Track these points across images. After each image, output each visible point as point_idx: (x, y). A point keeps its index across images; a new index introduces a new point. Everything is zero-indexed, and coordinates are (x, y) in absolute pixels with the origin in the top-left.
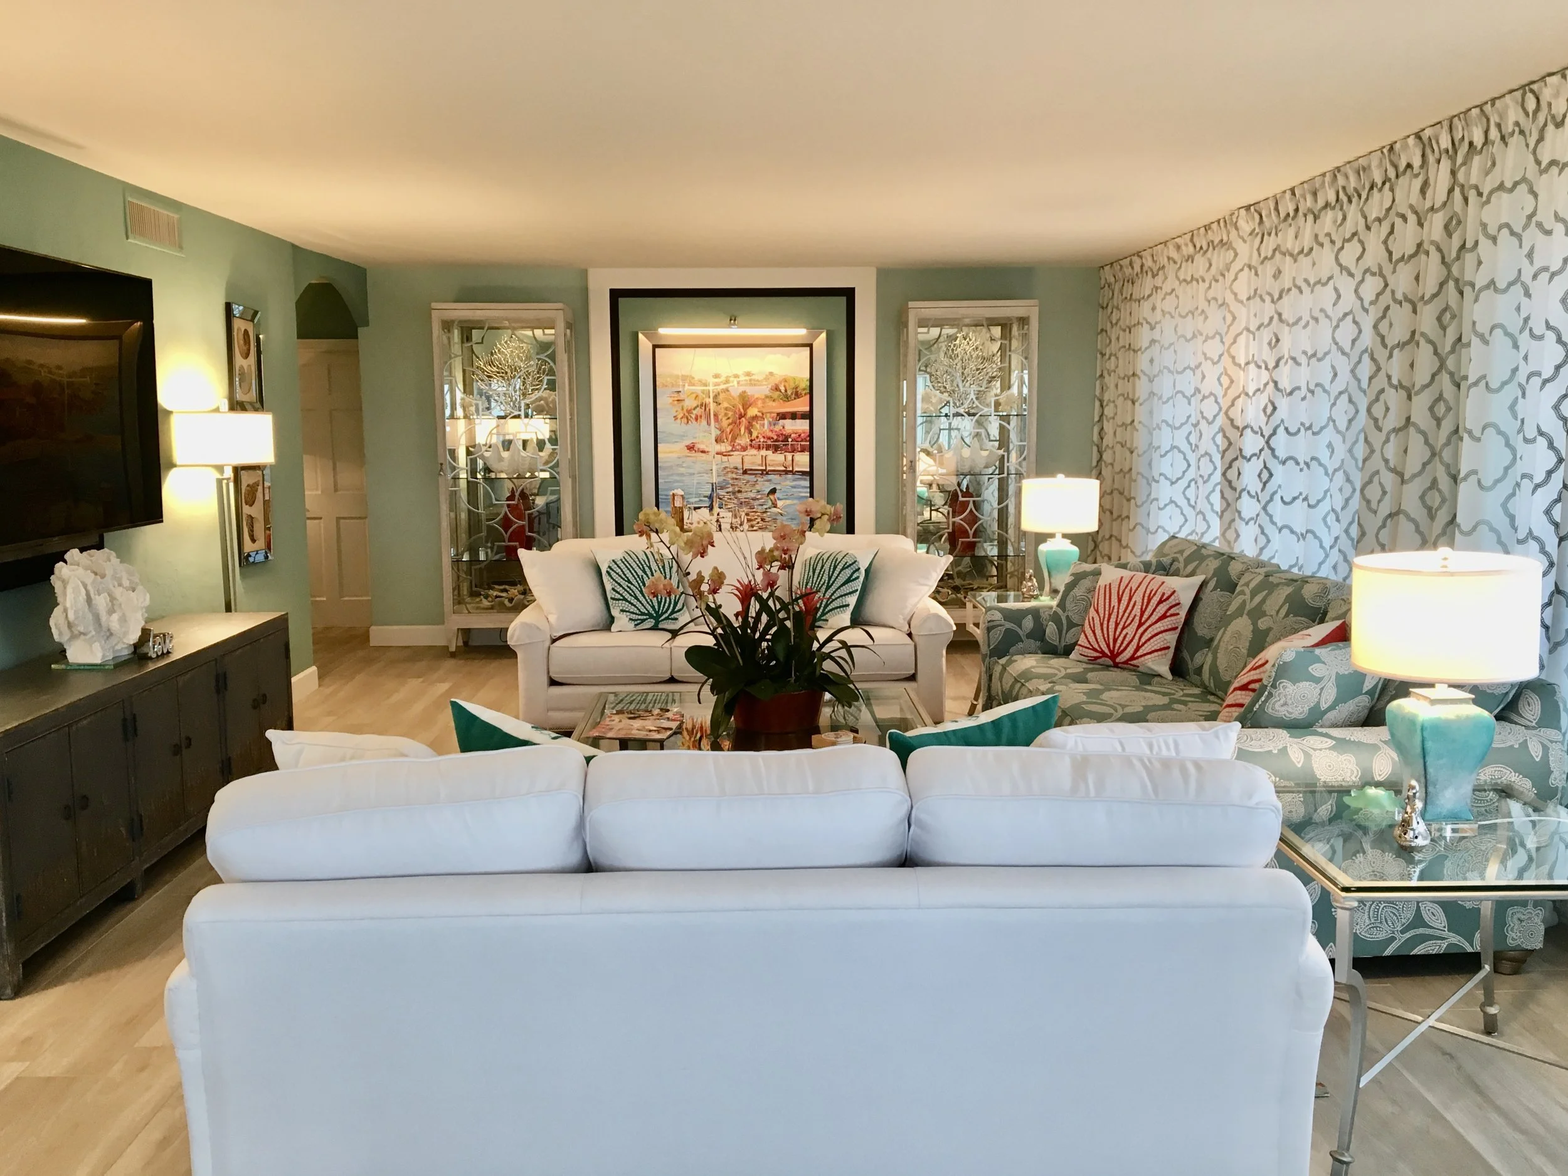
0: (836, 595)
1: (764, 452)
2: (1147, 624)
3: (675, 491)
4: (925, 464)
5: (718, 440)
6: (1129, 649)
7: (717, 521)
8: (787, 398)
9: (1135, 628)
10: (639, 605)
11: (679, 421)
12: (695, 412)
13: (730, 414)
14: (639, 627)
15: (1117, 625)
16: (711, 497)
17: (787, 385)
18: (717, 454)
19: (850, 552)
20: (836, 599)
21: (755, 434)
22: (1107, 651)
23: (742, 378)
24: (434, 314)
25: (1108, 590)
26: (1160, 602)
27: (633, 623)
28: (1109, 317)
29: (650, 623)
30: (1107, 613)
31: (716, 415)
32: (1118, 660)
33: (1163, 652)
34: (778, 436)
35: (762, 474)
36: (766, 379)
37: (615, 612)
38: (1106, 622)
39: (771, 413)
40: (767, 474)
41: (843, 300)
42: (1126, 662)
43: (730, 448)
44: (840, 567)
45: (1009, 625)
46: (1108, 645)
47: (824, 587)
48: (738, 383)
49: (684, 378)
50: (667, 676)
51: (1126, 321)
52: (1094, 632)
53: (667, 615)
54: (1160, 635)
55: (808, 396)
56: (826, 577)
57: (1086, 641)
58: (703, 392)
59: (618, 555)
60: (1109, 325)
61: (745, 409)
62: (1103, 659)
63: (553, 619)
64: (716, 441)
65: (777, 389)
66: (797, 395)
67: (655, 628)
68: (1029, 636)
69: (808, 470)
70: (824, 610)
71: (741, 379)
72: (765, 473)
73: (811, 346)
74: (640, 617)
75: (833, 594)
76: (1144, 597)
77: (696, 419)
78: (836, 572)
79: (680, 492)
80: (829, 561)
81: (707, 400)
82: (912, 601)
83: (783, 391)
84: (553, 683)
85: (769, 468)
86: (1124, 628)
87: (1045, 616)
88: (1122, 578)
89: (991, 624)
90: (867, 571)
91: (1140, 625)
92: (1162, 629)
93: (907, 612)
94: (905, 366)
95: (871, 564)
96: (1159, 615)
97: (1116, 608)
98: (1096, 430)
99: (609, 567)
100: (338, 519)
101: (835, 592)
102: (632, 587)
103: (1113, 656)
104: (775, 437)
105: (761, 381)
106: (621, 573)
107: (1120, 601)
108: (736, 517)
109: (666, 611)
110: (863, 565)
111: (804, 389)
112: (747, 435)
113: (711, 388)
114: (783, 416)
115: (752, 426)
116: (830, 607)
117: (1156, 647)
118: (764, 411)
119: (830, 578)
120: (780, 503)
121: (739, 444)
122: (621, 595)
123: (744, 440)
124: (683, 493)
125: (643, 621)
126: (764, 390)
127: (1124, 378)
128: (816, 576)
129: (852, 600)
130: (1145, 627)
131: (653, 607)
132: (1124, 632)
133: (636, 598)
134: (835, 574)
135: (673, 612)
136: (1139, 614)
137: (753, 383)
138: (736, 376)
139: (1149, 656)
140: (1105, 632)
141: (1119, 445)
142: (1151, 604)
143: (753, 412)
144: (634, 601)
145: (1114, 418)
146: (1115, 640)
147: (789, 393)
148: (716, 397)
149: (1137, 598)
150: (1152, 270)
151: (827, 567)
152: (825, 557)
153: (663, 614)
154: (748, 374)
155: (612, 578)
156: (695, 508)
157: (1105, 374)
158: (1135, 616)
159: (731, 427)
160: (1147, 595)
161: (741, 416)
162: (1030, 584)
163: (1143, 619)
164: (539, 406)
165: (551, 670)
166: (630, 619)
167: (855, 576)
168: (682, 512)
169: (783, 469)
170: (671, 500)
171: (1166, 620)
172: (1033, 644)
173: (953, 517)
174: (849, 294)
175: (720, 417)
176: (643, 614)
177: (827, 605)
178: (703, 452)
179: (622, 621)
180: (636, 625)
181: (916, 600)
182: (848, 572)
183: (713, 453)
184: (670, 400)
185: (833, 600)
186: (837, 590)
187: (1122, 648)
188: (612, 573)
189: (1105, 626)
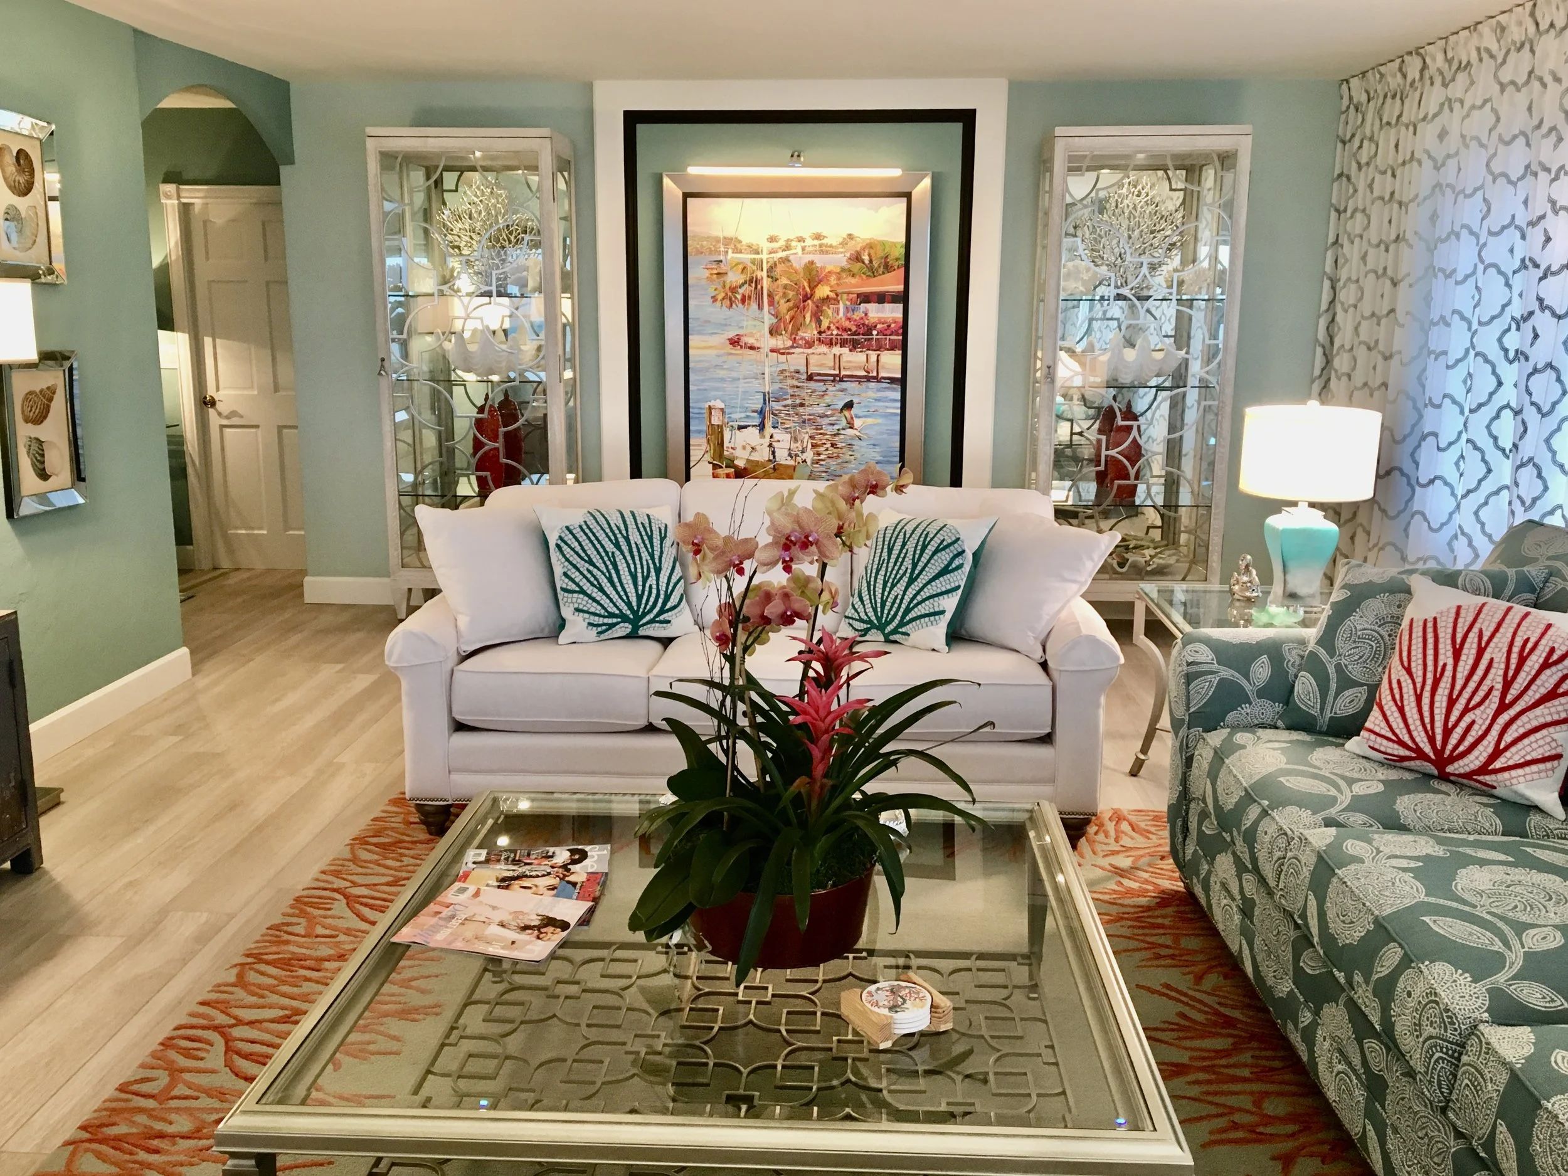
0: (923, 595)
1: (837, 350)
2: (1517, 708)
3: (712, 404)
4: (1068, 370)
5: (772, 332)
6: (1476, 753)
7: (770, 445)
8: (872, 272)
9: (1491, 712)
10: (605, 602)
11: (718, 303)
12: (741, 291)
13: (791, 294)
14: (603, 636)
15: (1451, 702)
16: (761, 413)
17: (872, 252)
18: (772, 351)
19: (950, 522)
20: (924, 601)
21: (825, 323)
22: (1427, 749)
23: (809, 242)
24: (370, 144)
25: (1430, 630)
26: (1546, 665)
27: (595, 630)
28: (1355, 155)
29: (625, 629)
30: (1430, 675)
31: (770, 295)
32: (1450, 769)
33: (1549, 765)
34: (858, 326)
35: (833, 381)
36: (843, 244)
37: (567, 612)
38: (1427, 695)
39: (848, 293)
40: (841, 380)
41: (957, 128)
42: (1469, 775)
43: (790, 343)
44: (931, 549)
45: (1226, 673)
46: (1432, 740)
47: (906, 579)
48: (803, 249)
49: (728, 241)
50: (642, 723)
51: (1386, 156)
52: (1401, 710)
53: (651, 616)
54: (1544, 732)
55: (902, 270)
56: (908, 563)
57: (1383, 724)
58: (753, 262)
59: (576, 518)
60: (1354, 165)
61: (812, 289)
62: (1418, 763)
63: (463, 621)
64: (771, 333)
65: (857, 258)
66: (888, 268)
67: (632, 636)
68: (1262, 693)
69: (899, 376)
70: (903, 617)
71: (806, 244)
72: (838, 379)
73: (908, 196)
74: (606, 621)
75: (918, 593)
76: (1509, 652)
77: (743, 301)
78: (925, 557)
79: (719, 404)
80: (916, 536)
81: (759, 274)
82: (1049, 609)
83: (867, 262)
84: (460, 727)
85: (843, 373)
86: (1466, 710)
87: (1292, 657)
88: (1459, 608)
89: (1194, 669)
90: (976, 555)
91: (1502, 707)
92: (1549, 719)
93: (1041, 628)
94: (1046, 225)
95: (983, 543)
96: (1543, 691)
97: (1449, 668)
98: (1323, 323)
99: (561, 538)
100: (280, 428)
101: (921, 589)
102: (595, 571)
103: (1441, 761)
104: (854, 329)
105: (836, 247)
106: (578, 549)
107: (1457, 654)
108: (796, 440)
109: (650, 611)
110: (970, 546)
111: (897, 259)
112: (813, 325)
113: (764, 256)
114: (866, 298)
115: (822, 311)
116: (912, 615)
117: (1536, 755)
118: (839, 291)
119: (915, 565)
120: (857, 423)
121: (802, 338)
122: (577, 585)
123: (809, 332)
124: (722, 406)
125: (611, 626)
126: (839, 260)
127: (1378, 245)
128: (892, 560)
129: (950, 604)
130: (1512, 712)
131: (629, 604)
132: (1467, 719)
133: (601, 589)
134: (924, 560)
135: (662, 611)
136: (1499, 686)
137: (823, 250)
138: (801, 240)
139: (1520, 771)
140: (1426, 714)
141: (1363, 348)
142: (1526, 668)
143: (823, 291)
144: (598, 595)
145: (1355, 307)
146: (1447, 732)
147: (875, 264)
148: (771, 269)
149: (1496, 651)
150: (1441, 73)
151: (910, 546)
152: (909, 529)
153: (645, 614)
154: (818, 237)
155: (564, 556)
156: (740, 428)
157: (1344, 240)
158: (1491, 689)
159: (792, 313)
160: (1516, 650)
161: (806, 298)
162: (1245, 579)
163: (1509, 698)
164: (519, 278)
165: (454, 709)
166: (590, 624)
167: (956, 562)
168: (722, 433)
169: (864, 373)
170: (706, 415)
171: (1556, 702)
172: (1269, 709)
173: (1107, 449)
174: (966, 119)
175: (777, 298)
176: (611, 615)
177: (908, 610)
178: (752, 348)
179: (576, 626)
180: (600, 633)
181: (1058, 606)
182: (944, 557)
183: (766, 349)
184: (707, 273)
185: (919, 603)
186: (925, 585)
187: (1461, 748)
188: (565, 547)
189: (1426, 701)
